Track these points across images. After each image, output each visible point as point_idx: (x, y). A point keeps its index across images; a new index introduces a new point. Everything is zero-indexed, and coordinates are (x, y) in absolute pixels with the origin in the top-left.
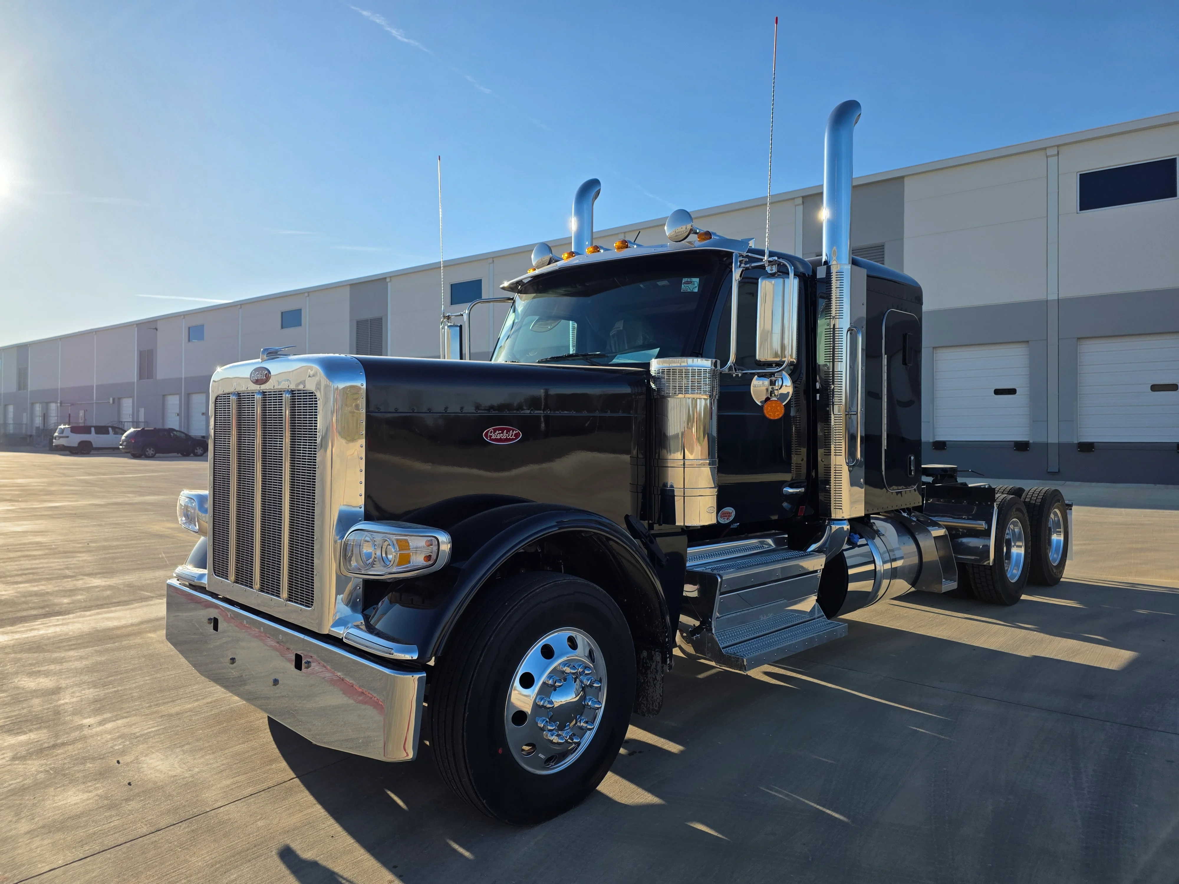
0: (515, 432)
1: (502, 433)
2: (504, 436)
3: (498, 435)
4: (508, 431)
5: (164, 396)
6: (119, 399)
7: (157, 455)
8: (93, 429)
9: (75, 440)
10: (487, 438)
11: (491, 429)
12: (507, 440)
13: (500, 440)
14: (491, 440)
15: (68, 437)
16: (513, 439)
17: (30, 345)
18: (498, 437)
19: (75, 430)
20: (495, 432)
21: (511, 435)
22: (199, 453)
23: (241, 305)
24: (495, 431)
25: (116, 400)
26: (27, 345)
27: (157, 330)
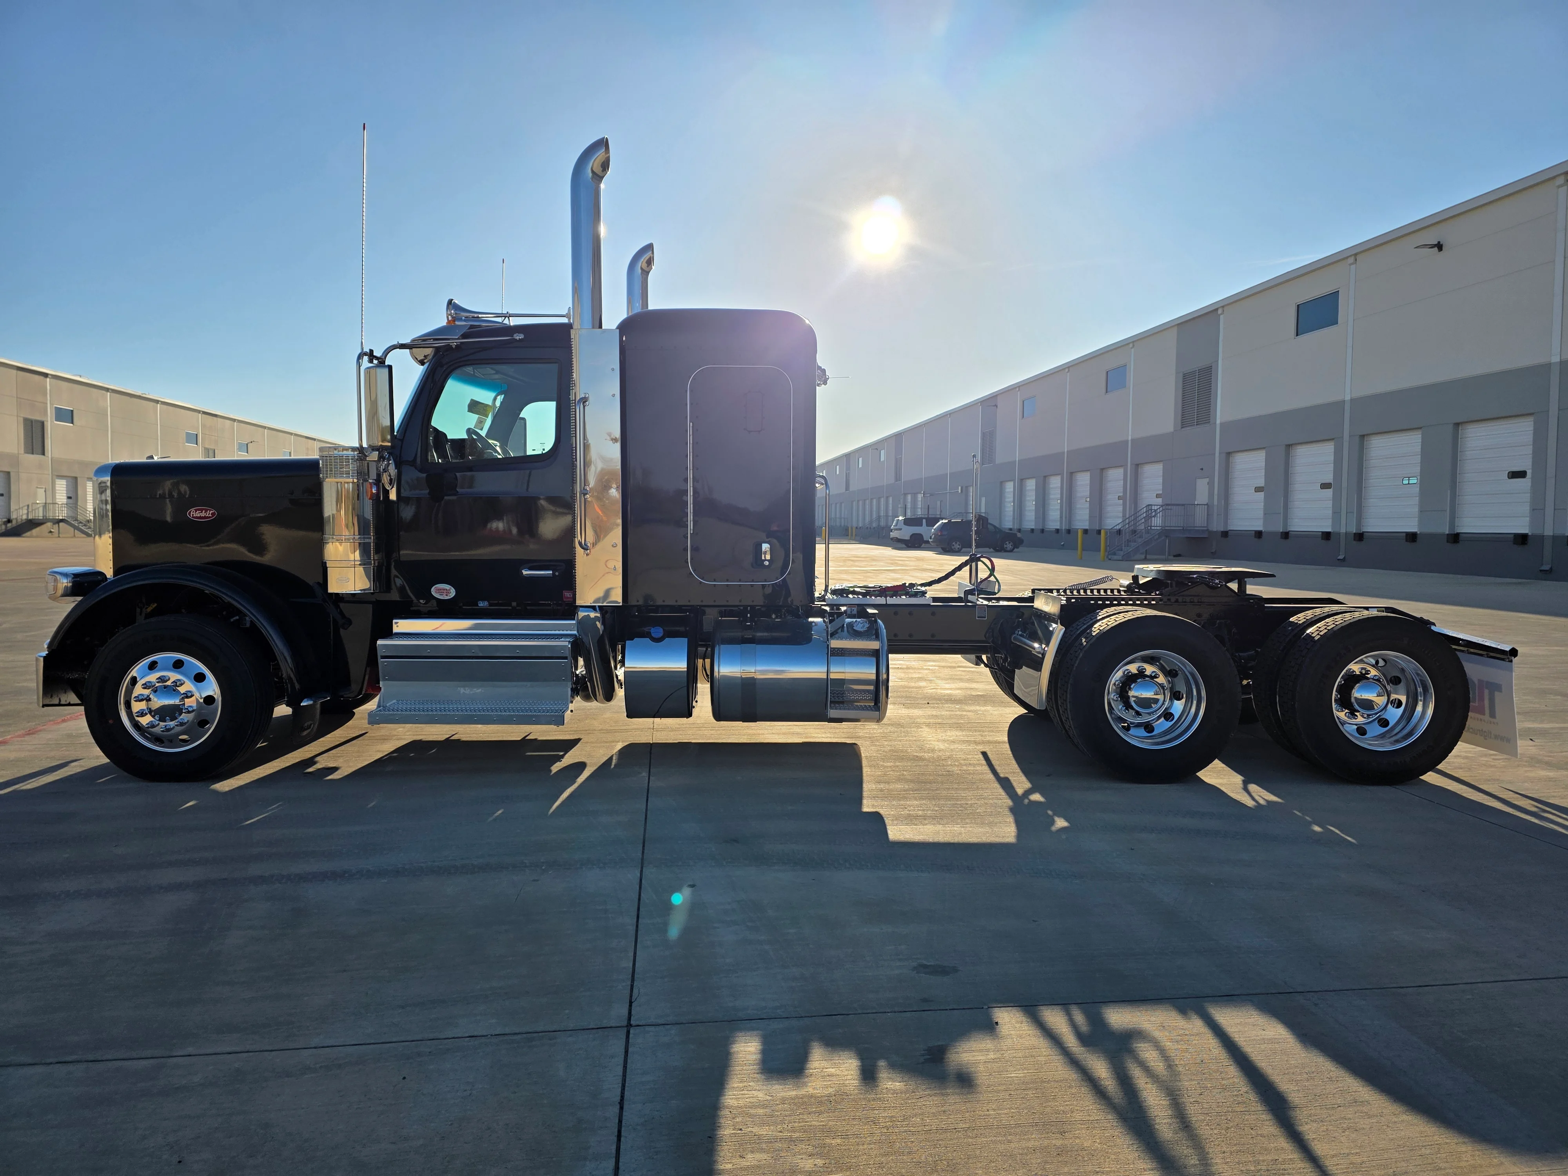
0: (211, 512)
1: (202, 512)
2: (203, 514)
3: (198, 514)
4: (206, 510)
5: (1001, 482)
6: (967, 487)
7: (964, 550)
8: (924, 521)
9: (906, 533)
10: (190, 516)
11: (193, 510)
12: (205, 517)
13: (200, 518)
14: (193, 517)
15: (901, 529)
16: (210, 517)
17: (903, 432)
18: (198, 516)
19: (907, 522)
20: (196, 512)
21: (209, 514)
22: (1008, 549)
23: (1069, 367)
24: (196, 510)
25: (964, 488)
26: (901, 433)
27: (997, 407)
